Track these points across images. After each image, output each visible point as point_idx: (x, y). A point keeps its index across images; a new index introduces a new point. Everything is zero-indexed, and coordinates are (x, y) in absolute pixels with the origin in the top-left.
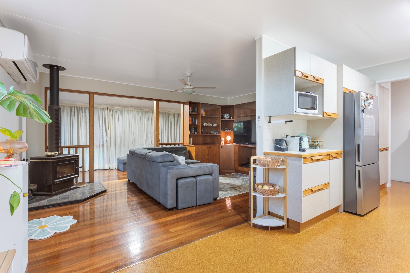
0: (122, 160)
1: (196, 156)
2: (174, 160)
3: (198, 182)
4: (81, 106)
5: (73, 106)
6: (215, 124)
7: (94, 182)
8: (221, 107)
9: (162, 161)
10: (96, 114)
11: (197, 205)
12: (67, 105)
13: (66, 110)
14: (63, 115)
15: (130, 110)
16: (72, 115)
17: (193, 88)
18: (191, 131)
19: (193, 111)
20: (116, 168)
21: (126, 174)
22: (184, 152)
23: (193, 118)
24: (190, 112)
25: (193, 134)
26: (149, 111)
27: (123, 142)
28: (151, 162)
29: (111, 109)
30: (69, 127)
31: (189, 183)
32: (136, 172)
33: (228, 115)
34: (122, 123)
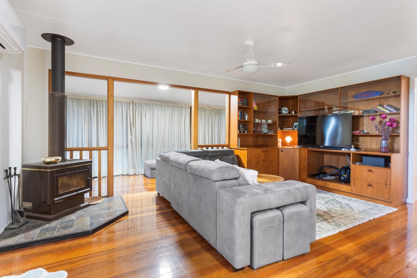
0: (149, 165)
1: (248, 163)
2: (239, 177)
3: (286, 218)
4: (101, 100)
5: (92, 99)
6: (271, 120)
7: (113, 196)
8: (278, 98)
9: (221, 179)
10: (119, 108)
11: (285, 259)
12: (85, 98)
13: (83, 105)
14: (80, 109)
15: (159, 104)
16: (91, 110)
17: (257, 64)
18: (239, 130)
19: (243, 103)
20: (143, 174)
21: (155, 182)
22: (232, 157)
23: (242, 112)
24: (239, 104)
25: (242, 133)
26: (182, 106)
27: (151, 142)
28: (198, 177)
29: (137, 103)
30: (87, 124)
31: (272, 220)
32: (170, 185)
33: (286, 109)
34: (150, 120)
